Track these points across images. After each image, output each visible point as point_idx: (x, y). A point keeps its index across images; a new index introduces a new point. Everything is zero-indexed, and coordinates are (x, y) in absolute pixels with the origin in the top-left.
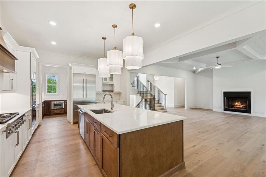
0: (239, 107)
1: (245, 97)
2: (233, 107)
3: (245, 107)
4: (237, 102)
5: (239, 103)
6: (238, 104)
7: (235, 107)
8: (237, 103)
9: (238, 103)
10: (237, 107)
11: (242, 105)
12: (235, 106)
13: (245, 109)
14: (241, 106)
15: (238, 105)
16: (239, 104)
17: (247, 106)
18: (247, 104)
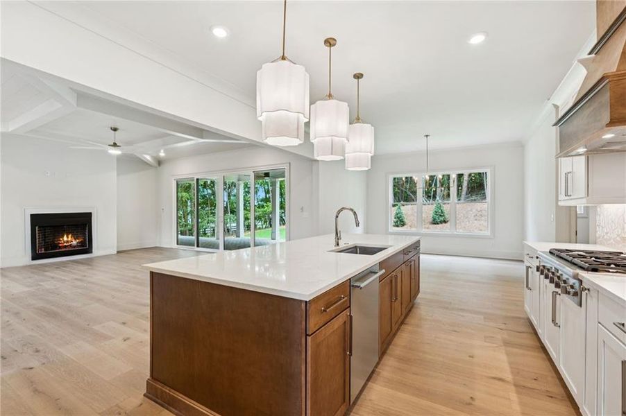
0: (70, 246)
1: (80, 224)
2: (56, 246)
3: (82, 244)
4: (65, 236)
5: (70, 236)
6: (68, 239)
7: (60, 247)
8: (65, 238)
9: (68, 237)
10: (65, 247)
11: (75, 239)
12: (61, 245)
13: (80, 246)
14: (74, 242)
15: (67, 242)
16: (70, 239)
17: (85, 240)
18: (85, 237)
